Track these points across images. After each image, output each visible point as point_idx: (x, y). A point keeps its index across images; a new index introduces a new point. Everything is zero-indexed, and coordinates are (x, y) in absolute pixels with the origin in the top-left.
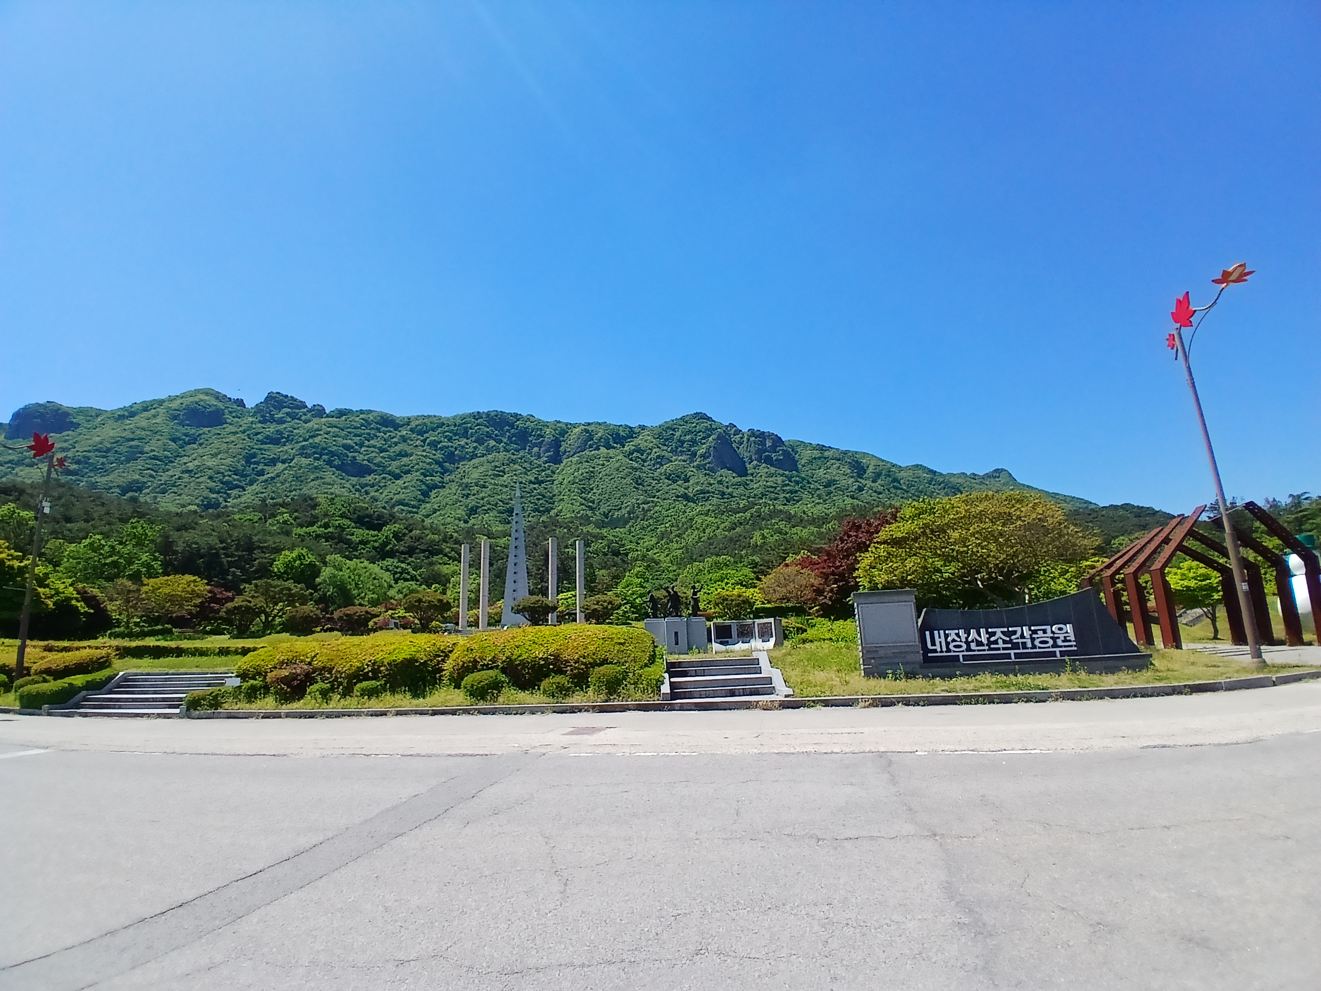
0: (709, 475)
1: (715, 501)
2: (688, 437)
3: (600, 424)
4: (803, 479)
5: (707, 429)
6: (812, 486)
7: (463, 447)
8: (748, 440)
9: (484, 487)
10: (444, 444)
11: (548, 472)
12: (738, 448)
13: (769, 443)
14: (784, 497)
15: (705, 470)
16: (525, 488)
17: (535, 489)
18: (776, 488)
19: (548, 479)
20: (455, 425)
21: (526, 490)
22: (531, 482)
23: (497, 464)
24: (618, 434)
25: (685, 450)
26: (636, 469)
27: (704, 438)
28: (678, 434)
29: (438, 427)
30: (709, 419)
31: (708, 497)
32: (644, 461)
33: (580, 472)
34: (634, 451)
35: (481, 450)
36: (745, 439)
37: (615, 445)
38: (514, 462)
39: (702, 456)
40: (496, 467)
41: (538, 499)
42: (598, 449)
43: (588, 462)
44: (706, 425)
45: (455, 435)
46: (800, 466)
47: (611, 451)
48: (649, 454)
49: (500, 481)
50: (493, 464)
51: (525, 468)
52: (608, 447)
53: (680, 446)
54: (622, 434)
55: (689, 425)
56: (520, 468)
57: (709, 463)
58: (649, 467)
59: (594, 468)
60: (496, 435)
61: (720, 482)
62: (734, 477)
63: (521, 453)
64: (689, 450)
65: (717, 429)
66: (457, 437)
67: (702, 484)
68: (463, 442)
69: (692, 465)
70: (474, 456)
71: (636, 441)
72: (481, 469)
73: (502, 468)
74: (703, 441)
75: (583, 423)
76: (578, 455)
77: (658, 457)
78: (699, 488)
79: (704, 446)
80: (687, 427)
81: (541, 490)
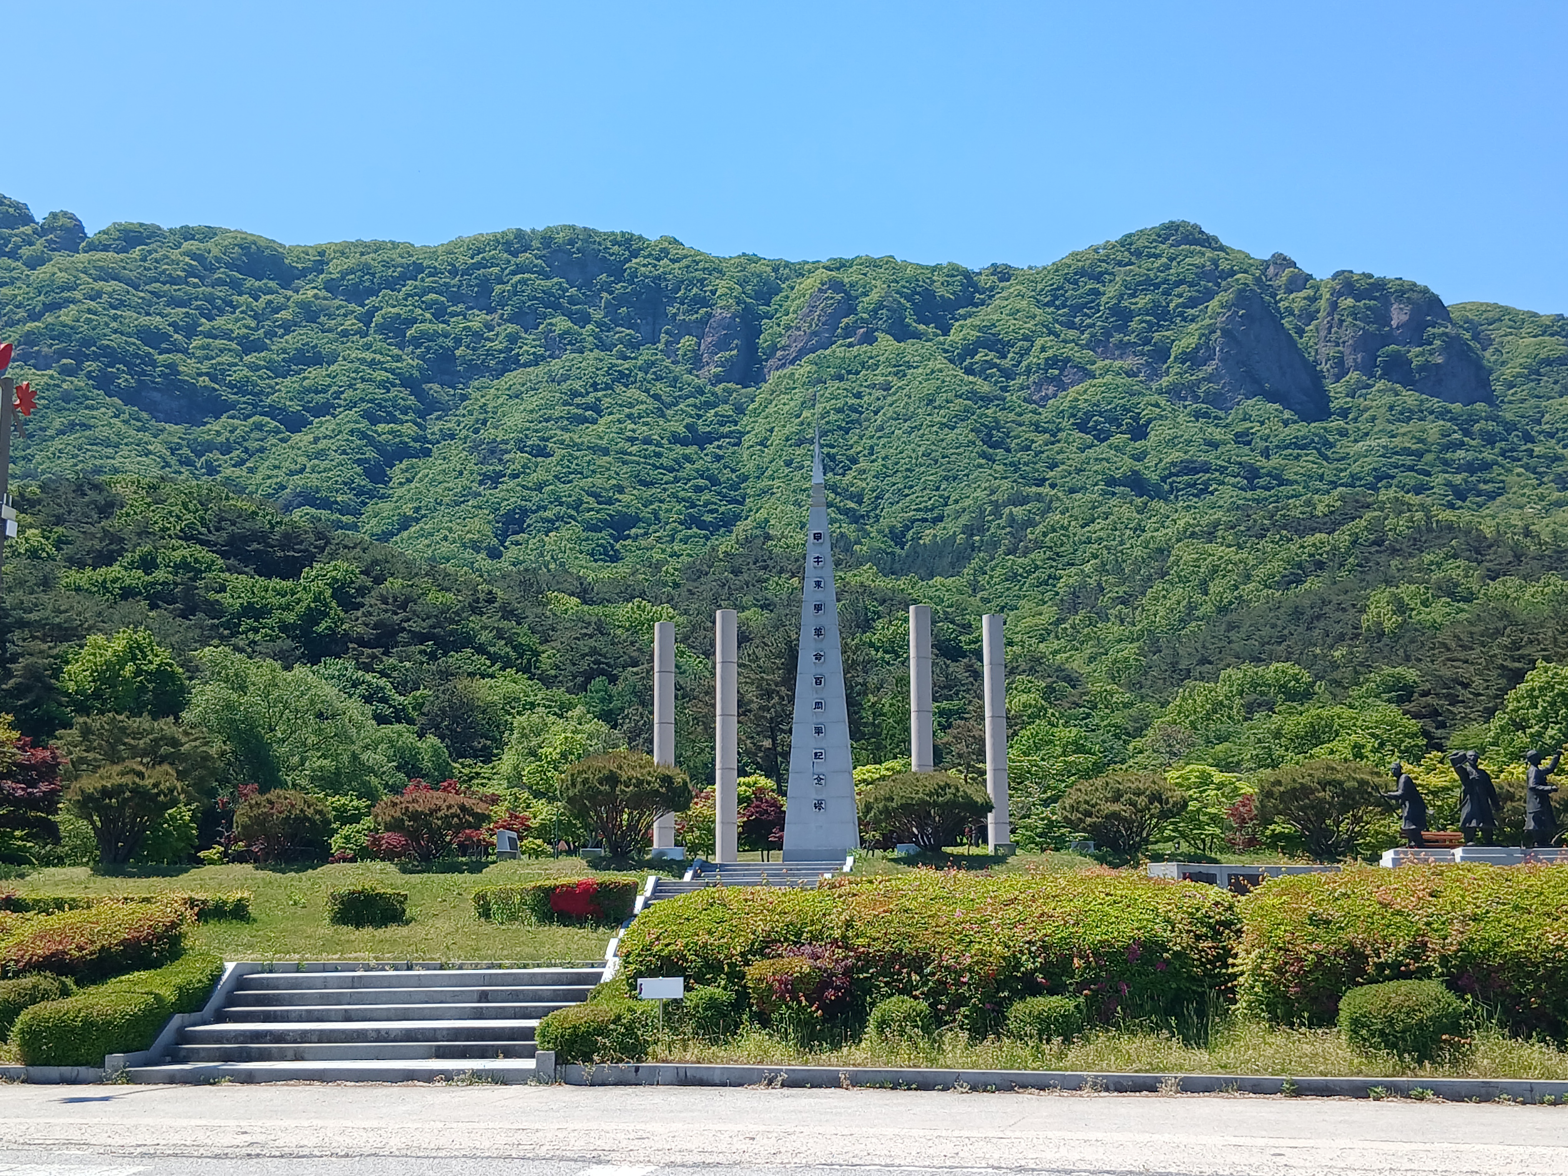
0: (1206, 415)
1: (1227, 494)
2: (1142, 301)
3: (874, 264)
4: (1510, 427)
5: (1203, 273)
6: (1538, 450)
7: (478, 336)
8: (1334, 306)
9: (542, 452)
10: (423, 327)
11: (725, 409)
12: (1301, 332)
13: (1398, 315)
14: (1448, 484)
15: (1196, 398)
16: (659, 455)
17: (688, 458)
18: (1420, 455)
19: (726, 429)
20: (454, 272)
21: (664, 461)
22: (675, 439)
23: (577, 385)
24: (928, 294)
25: (1133, 338)
26: (986, 400)
27: (1193, 303)
28: (1111, 291)
29: (403, 278)
30: (1208, 242)
31: (1206, 484)
32: (1008, 375)
33: (819, 408)
34: (980, 344)
35: (529, 344)
36: (1323, 304)
37: (922, 327)
38: (624, 378)
39: (1184, 358)
40: (575, 394)
41: (698, 489)
42: (869, 339)
43: (841, 378)
44: (1197, 260)
45: (456, 299)
46: (1498, 388)
47: (910, 347)
48: (1024, 353)
49: (587, 434)
50: (565, 386)
51: (657, 397)
52: (901, 333)
53: (1119, 329)
54: (941, 291)
55: (1146, 264)
56: (643, 396)
57: (1208, 379)
58: (1022, 394)
59: (858, 396)
60: (572, 301)
61: (1243, 439)
62: (1286, 423)
63: (646, 354)
64: (1147, 342)
65: (1232, 273)
66: (460, 307)
67: (1189, 442)
68: (477, 320)
69: (1154, 386)
70: (510, 363)
71: (985, 315)
72: (532, 402)
73: (590, 399)
74: (1190, 311)
75: (824, 259)
76: (812, 356)
77: (1052, 362)
78: (1176, 455)
79: (1194, 326)
80: (1142, 268)
81: (704, 460)
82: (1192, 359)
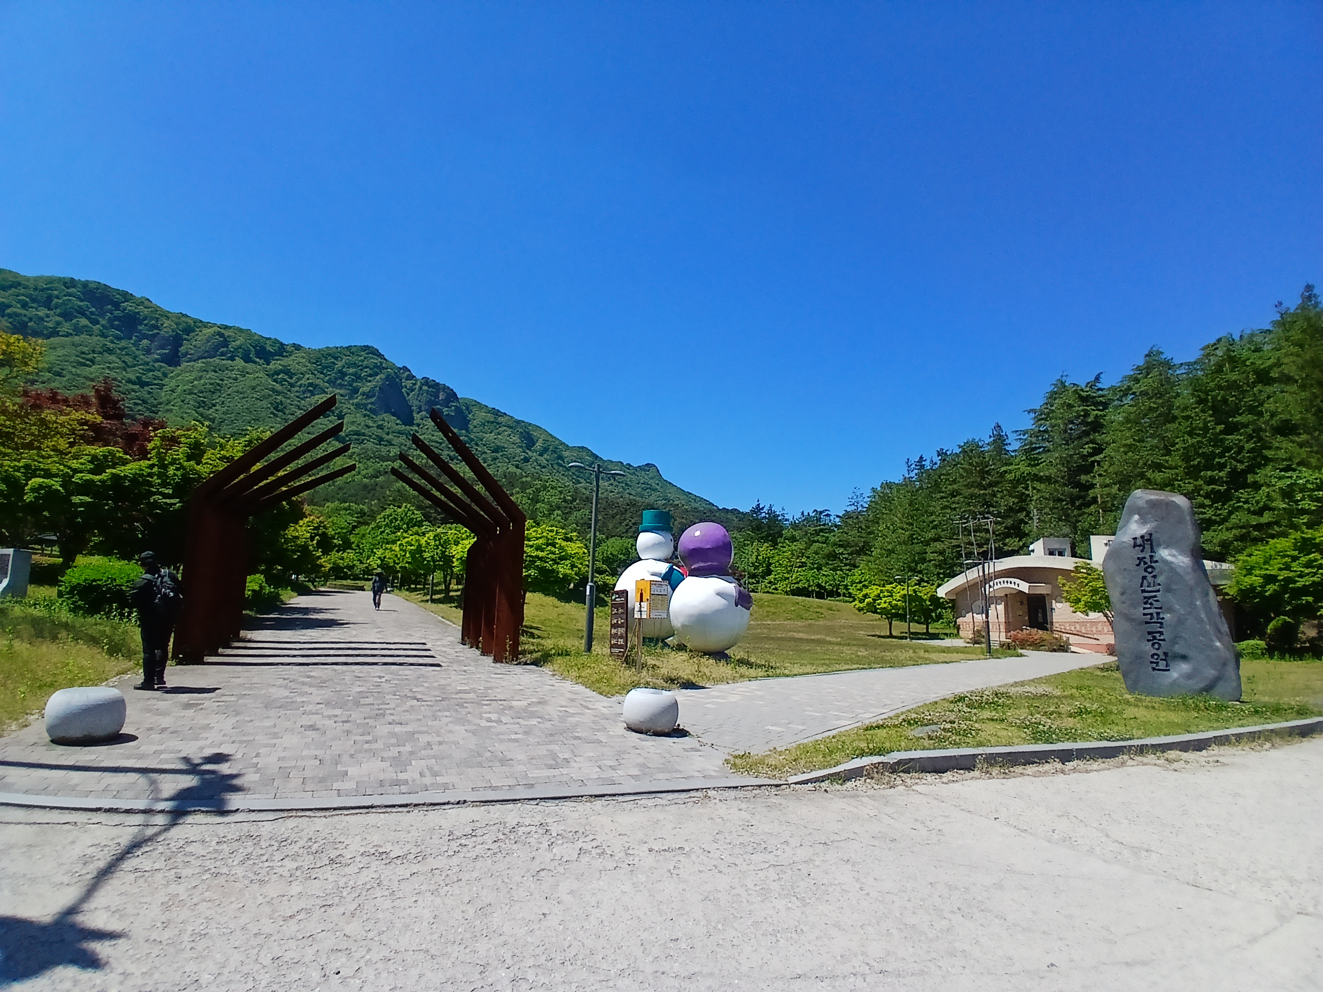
0: (368, 416)
1: (369, 445)
2: (351, 370)
3: (241, 330)
4: (472, 440)
5: (376, 366)
7: (42, 319)
8: (421, 388)
9: (59, 374)
11: (159, 374)
12: (408, 395)
13: (442, 396)
15: (366, 410)
16: (119, 386)
17: (134, 391)
18: (441, 443)
19: (155, 382)
20: (35, 289)
21: (121, 389)
22: (129, 381)
23: (85, 349)
24: (263, 348)
25: (346, 383)
26: (278, 393)
27: (370, 375)
28: (339, 364)
29: (10, 287)
30: (380, 356)
31: (363, 440)
32: (292, 385)
33: (202, 381)
34: (281, 371)
35: (66, 327)
36: (417, 387)
37: (258, 360)
38: (110, 351)
39: (363, 394)
40: (83, 353)
41: (136, 404)
42: (232, 359)
43: (216, 372)
44: (375, 361)
45: (34, 300)
47: (250, 366)
48: (299, 379)
49: (86, 371)
50: (79, 348)
51: (124, 362)
52: (247, 359)
53: (340, 378)
54: (269, 348)
55: (355, 358)
56: (118, 360)
57: (372, 403)
58: (297, 394)
59: (222, 380)
60: (92, 313)
61: (380, 427)
62: (397, 424)
63: (123, 343)
64: (351, 385)
65: (387, 368)
66: (34, 305)
67: (359, 424)
68: (42, 312)
69: (351, 402)
70: (54, 333)
71: (285, 361)
72: (61, 352)
73: (90, 356)
74: (369, 378)
75: (218, 323)
76: (204, 360)
77: (311, 385)
78: (354, 428)
79: (369, 384)
80: (353, 359)
81: (144, 393)
82: (367, 395)
